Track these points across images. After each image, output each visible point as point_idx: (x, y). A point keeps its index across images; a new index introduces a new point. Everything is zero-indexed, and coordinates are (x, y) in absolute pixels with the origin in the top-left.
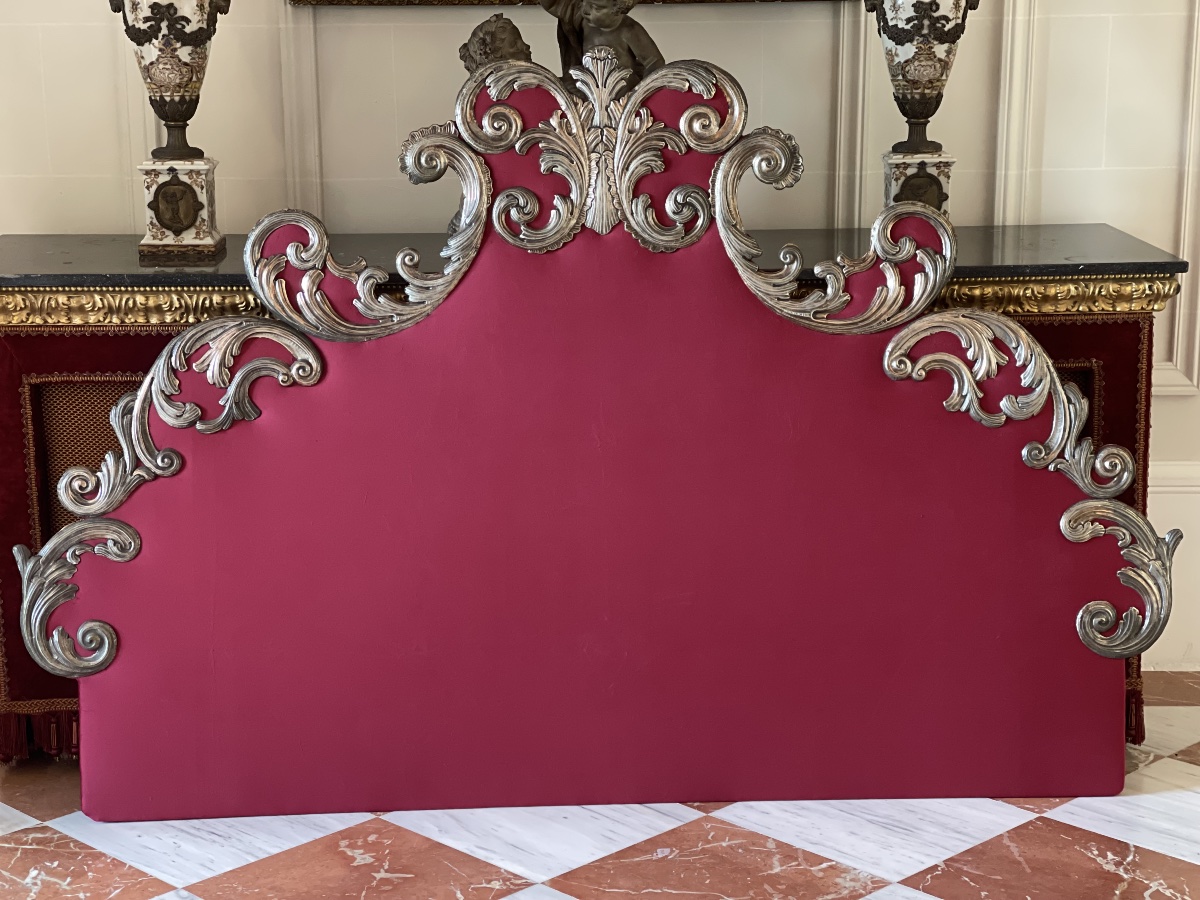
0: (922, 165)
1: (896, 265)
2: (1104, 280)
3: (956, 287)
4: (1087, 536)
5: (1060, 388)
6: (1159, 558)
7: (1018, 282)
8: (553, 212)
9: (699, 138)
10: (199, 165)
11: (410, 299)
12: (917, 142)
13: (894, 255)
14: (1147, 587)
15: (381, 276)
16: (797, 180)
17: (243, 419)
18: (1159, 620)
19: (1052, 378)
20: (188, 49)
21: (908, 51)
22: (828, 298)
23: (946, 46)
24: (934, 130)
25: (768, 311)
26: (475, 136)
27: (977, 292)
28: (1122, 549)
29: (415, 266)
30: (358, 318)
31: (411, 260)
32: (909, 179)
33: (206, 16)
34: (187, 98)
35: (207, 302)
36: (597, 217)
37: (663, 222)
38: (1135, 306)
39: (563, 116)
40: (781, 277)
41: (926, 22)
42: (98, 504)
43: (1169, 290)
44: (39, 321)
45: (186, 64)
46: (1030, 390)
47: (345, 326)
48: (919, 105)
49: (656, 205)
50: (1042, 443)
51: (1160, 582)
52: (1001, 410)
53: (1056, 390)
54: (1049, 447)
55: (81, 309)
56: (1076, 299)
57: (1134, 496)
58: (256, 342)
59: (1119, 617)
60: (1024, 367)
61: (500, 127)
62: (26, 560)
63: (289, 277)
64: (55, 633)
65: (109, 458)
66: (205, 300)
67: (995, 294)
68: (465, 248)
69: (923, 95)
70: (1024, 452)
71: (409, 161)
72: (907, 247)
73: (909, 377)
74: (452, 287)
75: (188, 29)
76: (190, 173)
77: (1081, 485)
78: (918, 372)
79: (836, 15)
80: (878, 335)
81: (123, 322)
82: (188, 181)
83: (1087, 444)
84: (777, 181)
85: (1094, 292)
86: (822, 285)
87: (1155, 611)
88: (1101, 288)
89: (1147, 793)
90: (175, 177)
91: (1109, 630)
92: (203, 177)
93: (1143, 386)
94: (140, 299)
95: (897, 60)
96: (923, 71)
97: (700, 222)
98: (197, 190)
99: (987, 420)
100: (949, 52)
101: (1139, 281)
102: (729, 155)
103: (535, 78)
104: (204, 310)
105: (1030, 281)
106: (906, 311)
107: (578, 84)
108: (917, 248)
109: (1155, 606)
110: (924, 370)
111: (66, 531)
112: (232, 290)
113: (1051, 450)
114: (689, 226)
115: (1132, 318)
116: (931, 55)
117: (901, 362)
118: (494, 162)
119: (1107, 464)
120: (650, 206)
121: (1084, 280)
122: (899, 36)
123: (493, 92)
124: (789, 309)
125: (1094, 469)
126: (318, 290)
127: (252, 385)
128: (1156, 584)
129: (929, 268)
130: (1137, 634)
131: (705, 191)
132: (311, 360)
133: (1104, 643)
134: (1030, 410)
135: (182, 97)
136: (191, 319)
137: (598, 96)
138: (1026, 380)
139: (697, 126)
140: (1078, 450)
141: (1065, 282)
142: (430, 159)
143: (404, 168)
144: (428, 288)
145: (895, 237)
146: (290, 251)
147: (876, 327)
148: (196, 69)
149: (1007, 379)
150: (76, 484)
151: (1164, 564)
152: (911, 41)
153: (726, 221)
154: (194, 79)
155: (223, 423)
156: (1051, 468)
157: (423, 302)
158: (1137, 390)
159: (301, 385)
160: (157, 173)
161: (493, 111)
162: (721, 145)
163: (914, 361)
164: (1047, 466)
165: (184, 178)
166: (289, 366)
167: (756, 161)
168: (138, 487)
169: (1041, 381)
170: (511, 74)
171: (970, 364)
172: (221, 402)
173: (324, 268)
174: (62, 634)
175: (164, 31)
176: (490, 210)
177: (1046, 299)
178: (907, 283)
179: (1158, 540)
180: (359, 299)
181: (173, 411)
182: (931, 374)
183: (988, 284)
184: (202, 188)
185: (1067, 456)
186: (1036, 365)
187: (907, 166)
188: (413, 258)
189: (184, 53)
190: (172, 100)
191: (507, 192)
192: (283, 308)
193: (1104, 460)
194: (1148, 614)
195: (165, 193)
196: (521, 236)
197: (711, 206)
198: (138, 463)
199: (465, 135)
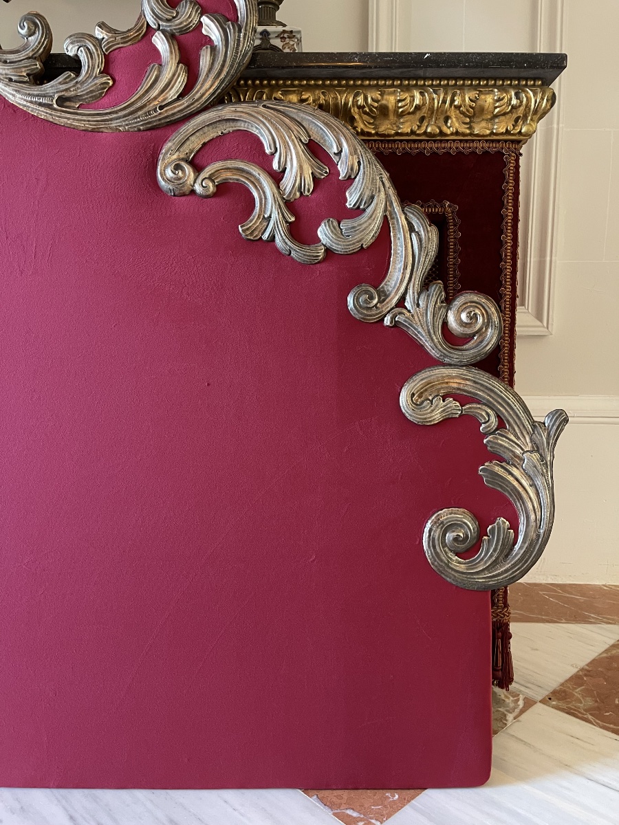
0: (265, 35)
1: (171, 37)
2: (456, 87)
3: (266, 90)
4: (437, 416)
5: (398, 210)
6: (536, 449)
7: (347, 86)
12: (266, 20)
13: (168, 20)
14: (520, 489)
18: (538, 536)
19: (387, 195)
22: (80, 79)
27: (293, 97)
28: (485, 435)
40: (17, 52)
43: (542, 99)
46: (357, 211)
50: (375, 287)
51: (539, 482)
52: (319, 240)
53: (392, 213)
54: (384, 292)
56: (423, 114)
59: (482, 532)
60: (350, 180)
67: (317, 100)
70: (351, 298)
72: (187, 10)
73: (193, 192)
77: (428, 345)
78: (204, 185)
80: (149, 133)
83: (436, 289)
85: (444, 102)
86: (78, 69)
87: (533, 523)
88: (454, 95)
89: (520, 776)
91: (468, 550)
93: (507, 238)
99: (298, 253)
101: (502, 88)
105: (361, 86)
106: (186, 98)
108: (202, 14)
109: (532, 517)
110: (213, 181)
113: (387, 296)
115: (493, 148)
117: (178, 167)
119: (464, 316)
121: (431, 86)
124: (23, 93)
125: (445, 324)
128: (533, 485)
129: (218, 41)
130: (507, 556)
133: (462, 568)
134: (357, 237)
138: (351, 199)
140: (423, 296)
141: (408, 88)
147: (143, 118)
151: (542, 458)
156: (387, 320)
158: (501, 244)
163: (198, 169)
164: (383, 320)
169: (372, 197)
171: (277, 177)
177: (383, 111)
178: (188, 60)
179: (534, 425)
182: (223, 189)
185: (408, 304)
186: (365, 176)
193: (459, 312)
194: (522, 528)
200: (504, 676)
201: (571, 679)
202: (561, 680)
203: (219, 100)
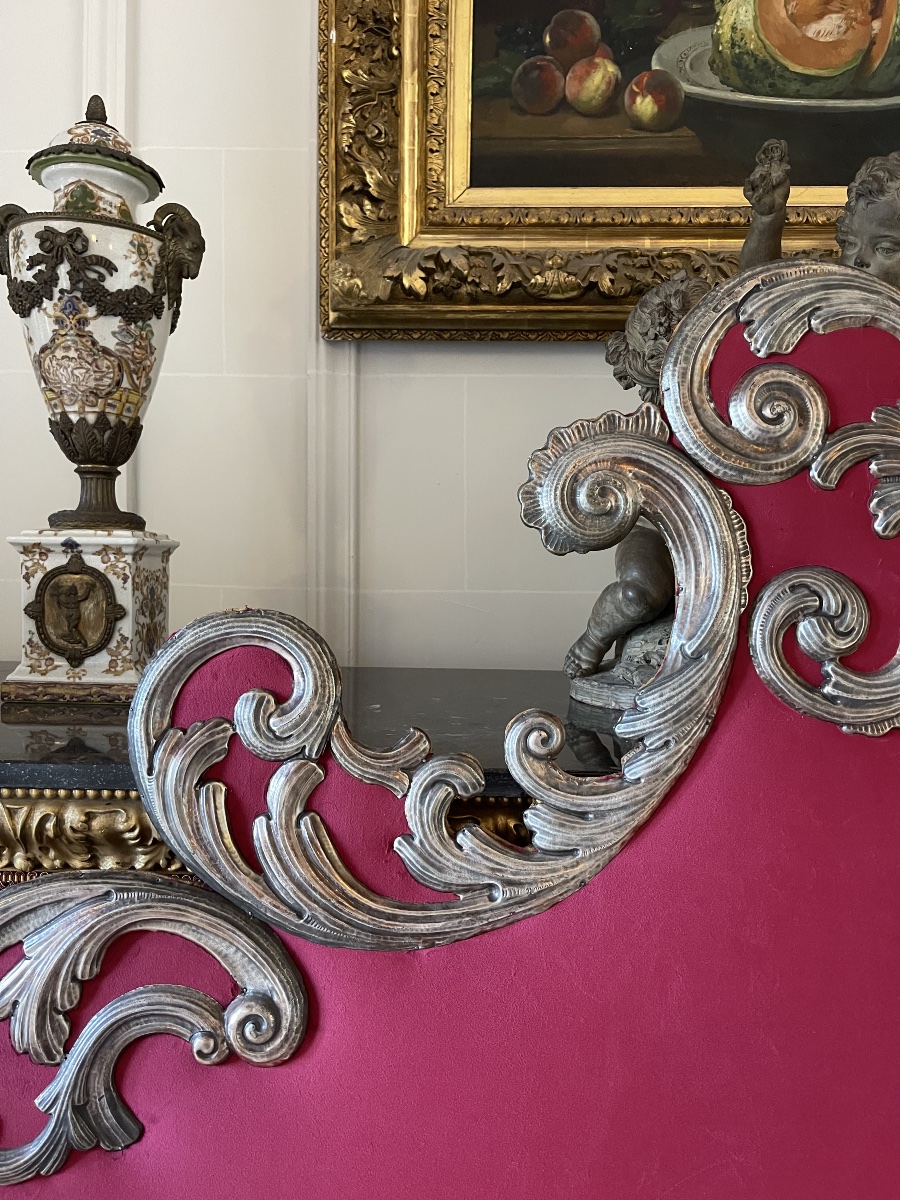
10: (123, 537)
11: (539, 841)
15: (467, 779)
17: (97, 1146)
20: (115, 323)
29: (553, 757)
30: (409, 890)
31: (545, 742)
33: (151, 270)
34: (112, 419)
35: (50, 825)
45: (106, 351)
47: (369, 911)
58: (142, 943)
61: (780, 416)
63: (235, 777)
66: (44, 819)
71: (548, 501)
74: (644, 814)
75: (113, 284)
76: (104, 550)
82: (101, 567)
90: (77, 558)
92: (129, 559)
98: (116, 582)
103: (866, 301)
104: (45, 843)
112: (112, 797)
118: (758, 504)
126: (305, 812)
127: (121, 1060)
132: (282, 999)
135: (102, 416)
136: (20, 862)
142: (602, 491)
143: (532, 515)
144: (583, 815)
146: (243, 710)
148: (134, 368)
154: (125, 384)
155: (38, 1161)
157: (572, 852)
159: (249, 1062)
160: (44, 551)
161: (761, 378)
165: (93, 561)
166: (220, 1009)
170: (803, 293)
172: (41, 1101)
173: (325, 757)
175: (64, 282)
176: (744, 623)
180: (408, 836)
184: (125, 580)
188: (550, 736)
189: (106, 330)
190: (83, 420)
191: (795, 577)
192: (213, 860)
195: (57, 586)
196: (828, 689)
199: (685, 438)
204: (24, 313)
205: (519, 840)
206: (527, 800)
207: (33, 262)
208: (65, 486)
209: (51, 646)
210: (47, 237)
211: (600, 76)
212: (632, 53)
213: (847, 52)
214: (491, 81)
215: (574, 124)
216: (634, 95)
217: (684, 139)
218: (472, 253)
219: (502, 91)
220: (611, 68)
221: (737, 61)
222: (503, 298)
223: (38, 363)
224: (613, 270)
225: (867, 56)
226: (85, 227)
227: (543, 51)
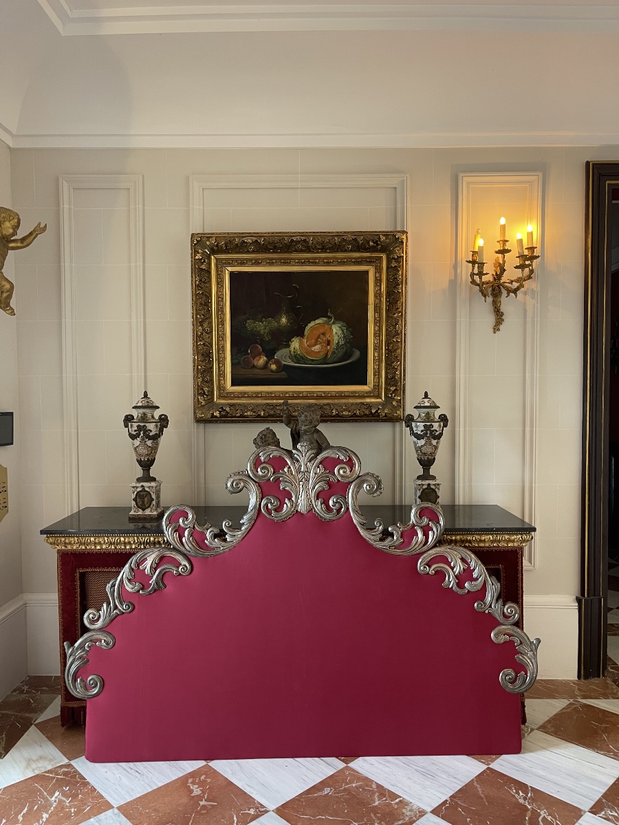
0: (429, 485)
1: (421, 527)
2: (503, 534)
3: (445, 536)
4: (502, 641)
5: (488, 577)
6: (531, 651)
7: (470, 534)
8: (285, 505)
9: (342, 476)
10: (153, 484)
11: (228, 540)
12: (426, 476)
13: (420, 523)
14: (527, 663)
15: (216, 531)
16: (381, 493)
17: (159, 589)
18: (533, 677)
19: (485, 574)
20: (151, 441)
21: (422, 442)
22: (394, 540)
23: (436, 441)
24: (432, 471)
25: (371, 545)
26: (254, 475)
27: (454, 538)
28: (516, 646)
29: (230, 527)
30: (206, 548)
32: (424, 490)
33: (158, 429)
34: (150, 459)
36: (302, 506)
37: (329, 509)
38: (516, 544)
39: (289, 467)
40: (375, 532)
41: (429, 432)
42: (99, 624)
43: (529, 538)
44: (83, 547)
45: (150, 447)
46: (476, 579)
47: (201, 551)
48: (427, 462)
49: (326, 503)
50: (482, 602)
51: (533, 661)
52: (466, 588)
53: (487, 580)
55: (100, 543)
56: (493, 542)
57: (519, 624)
58: (166, 557)
59: (516, 676)
60: (474, 570)
61: (265, 472)
62: (69, 648)
63: (179, 531)
64: (78, 680)
65: (105, 605)
66: (147, 539)
67: (461, 539)
68: (249, 520)
69: (428, 458)
70: (476, 605)
71: (229, 485)
72: (426, 520)
73: (428, 573)
74: (244, 535)
75: (151, 434)
76: (149, 487)
77: (499, 619)
78: (432, 572)
79: (394, 427)
80: (415, 556)
81: (116, 548)
82: (149, 490)
83: (500, 602)
84: (373, 494)
85: (499, 539)
86: (392, 535)
87: (531, 673)
88: (502, 537)
89: (531, 751)
90: (144, 489)
91: (513, 682)
92: (155, 488)
93: (520, 575)
94: (122, 539)
95: (418, 445)
96: (428, 450)
97: (343, 509)
98: (152, 493)
99: (460, 591)
100: (437, 443)
101: (517, 535)
102: (354, 483)
103: (280, 453)
104: (147, 543)
105: (474, 534)
106: (426, 546)
107: (295, 455)
108: (430, 521)
109: (531, 671)
110: (434, 571)
111: (86, 636)
113: (486, 604)
114: (339, 511)
115: (515, 549)
116: (431, 444)
117: (425, 567)
118: (262, 485)
119: (509, 611)
120: (323, 503)
121: (495, 534)
122: (418, 437)
123: (262, 458)
124: (379, 545)
125: (504, 612)
126: (191, 536)
127: (163, 576)
128: (531, 662)
129: (435, 529)
130: (524, 683)
131: (345, 497)
132: (187, 565)
133: (511, 687)
134: (477, 587)
135: (148, 459)
136: (142, 547)
137: (303, 460)
138: (475, 576)
139: (341, 472)
140: (497, 604)
141: (488, 534)
142: (237, 484)
143: (227, 488)
144: (235, 536)
145: (421, 517)
146: (181, 521)
147: (414, 553)
148: (154, 449)
149: (467, 575)
150: (91, 616)
151: (534, 654)
152: (423, 439)
153: (353, 510)
154: (153, 452)
155: (151, 591)
156: (487, 612)
157: (233, 541)
158: (518, 578)
159: (183, 575)
160: (137, 487)
161: (262, 466)
162: (350, 480)
163: (430, 567)
164: (485, 611)
165: (147, 489)
166: (178, 568)
167: (365, 485)
168: (115, 617)
169: (481, 575)
170: (269, 452)
171: (452, 568)
172: (150, 582)
173: (194, 527)
174: (81, 680)
175: (142, 435)
176: (260, 504)
177: (481, 541)
178: (426, 535)
179: (531, 643)
180: (207, 540)
181: (131, 586)
182: (437, 572)
183: (458, 535)
184: (154, 493)
185: (492, 607)
186: (479, 570)
187: (423, 485)
188: (229, 523)
189: (149, 443)
190: (144, 459)
191: (267, 497)
192: (176, 544)
193: (507, 609)
194: (528, 675)
195: (140, 495)
196: (272, 515)
197: (347, 503)
198: (116, 607)
199: (251, 475)
200: (524, 721)
201: (546, 722)
202: (543, 722)
203: (435, 546)
204: (133, 440)
205: (225, 540)
206: (226, 534)
207: (135, 431)
208: (139, 472)
209: (138, 507)
210: (138, 426)
211: (262, 360)
212: (270, 354)
213: (322, 354)
214: (236, 361)
215: (256, 371)
216: (271, 364)
217: (283, 374)
218: (231, 405)
219: (239, 363)
220: (265, 358)
221: (295, 356)
222: (238, 417)
223: (135, 449)
224: (264, 410)
225: (327, 355)
226: (146, 424)
227: (248, 354)
